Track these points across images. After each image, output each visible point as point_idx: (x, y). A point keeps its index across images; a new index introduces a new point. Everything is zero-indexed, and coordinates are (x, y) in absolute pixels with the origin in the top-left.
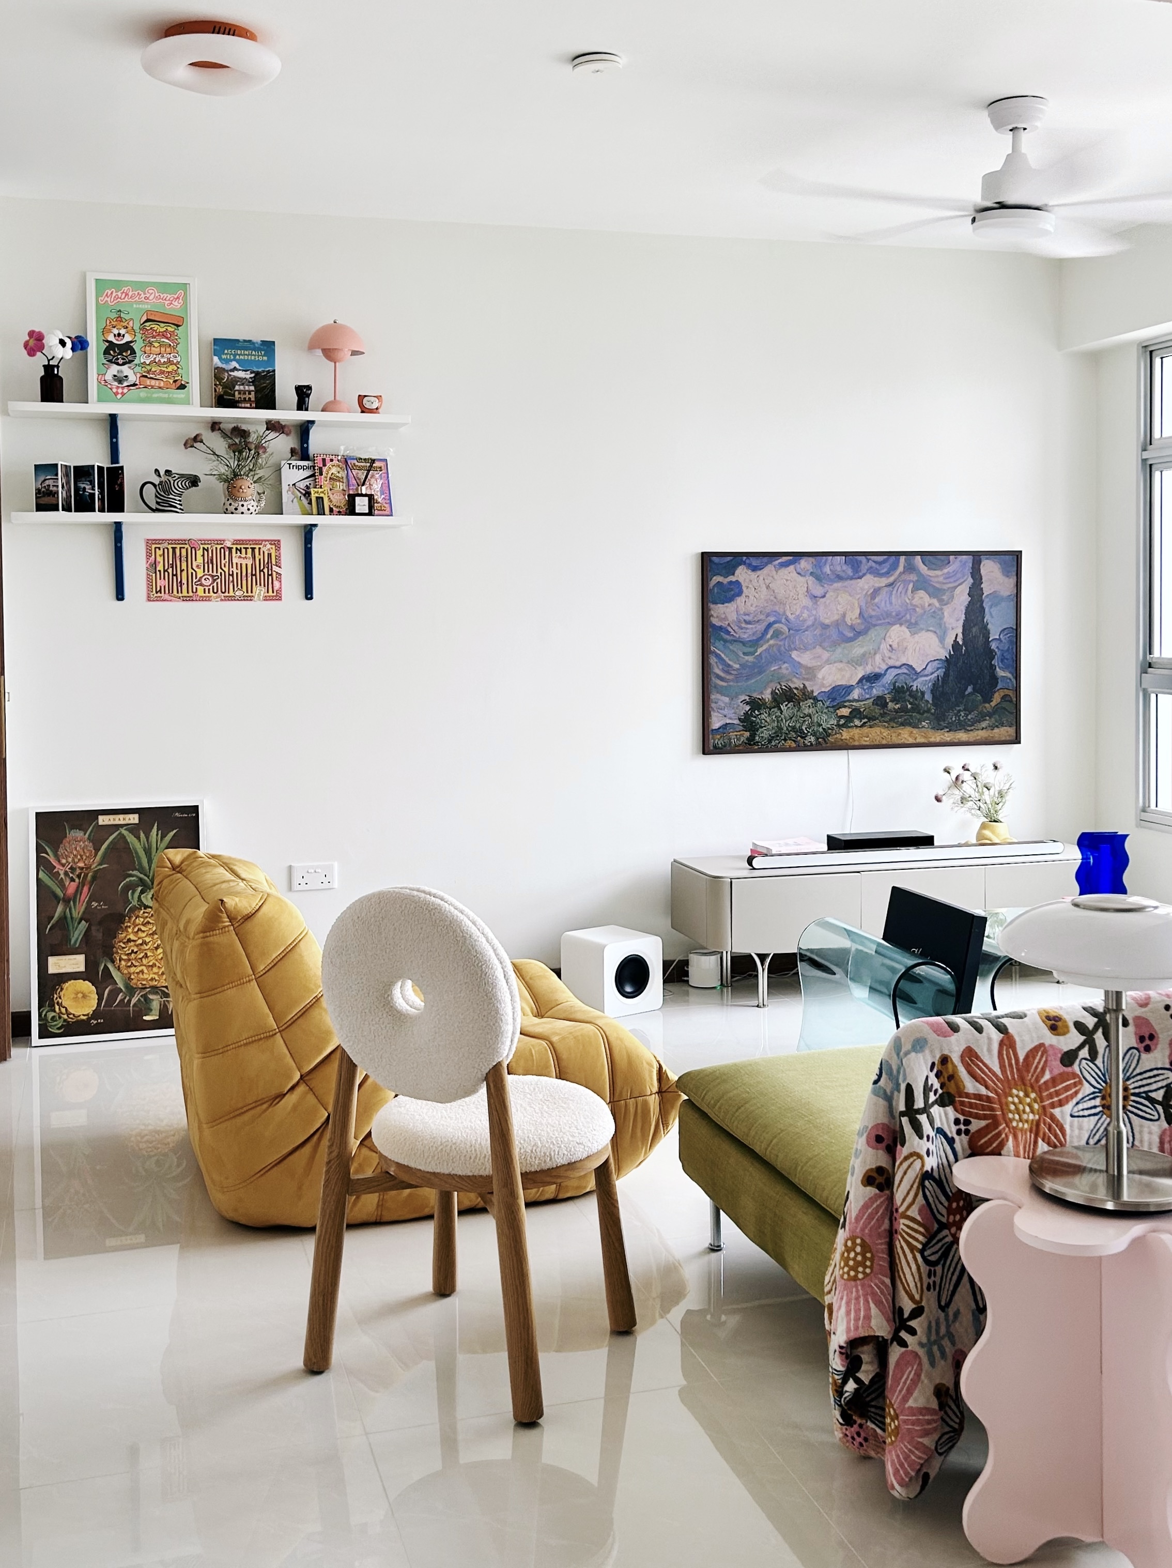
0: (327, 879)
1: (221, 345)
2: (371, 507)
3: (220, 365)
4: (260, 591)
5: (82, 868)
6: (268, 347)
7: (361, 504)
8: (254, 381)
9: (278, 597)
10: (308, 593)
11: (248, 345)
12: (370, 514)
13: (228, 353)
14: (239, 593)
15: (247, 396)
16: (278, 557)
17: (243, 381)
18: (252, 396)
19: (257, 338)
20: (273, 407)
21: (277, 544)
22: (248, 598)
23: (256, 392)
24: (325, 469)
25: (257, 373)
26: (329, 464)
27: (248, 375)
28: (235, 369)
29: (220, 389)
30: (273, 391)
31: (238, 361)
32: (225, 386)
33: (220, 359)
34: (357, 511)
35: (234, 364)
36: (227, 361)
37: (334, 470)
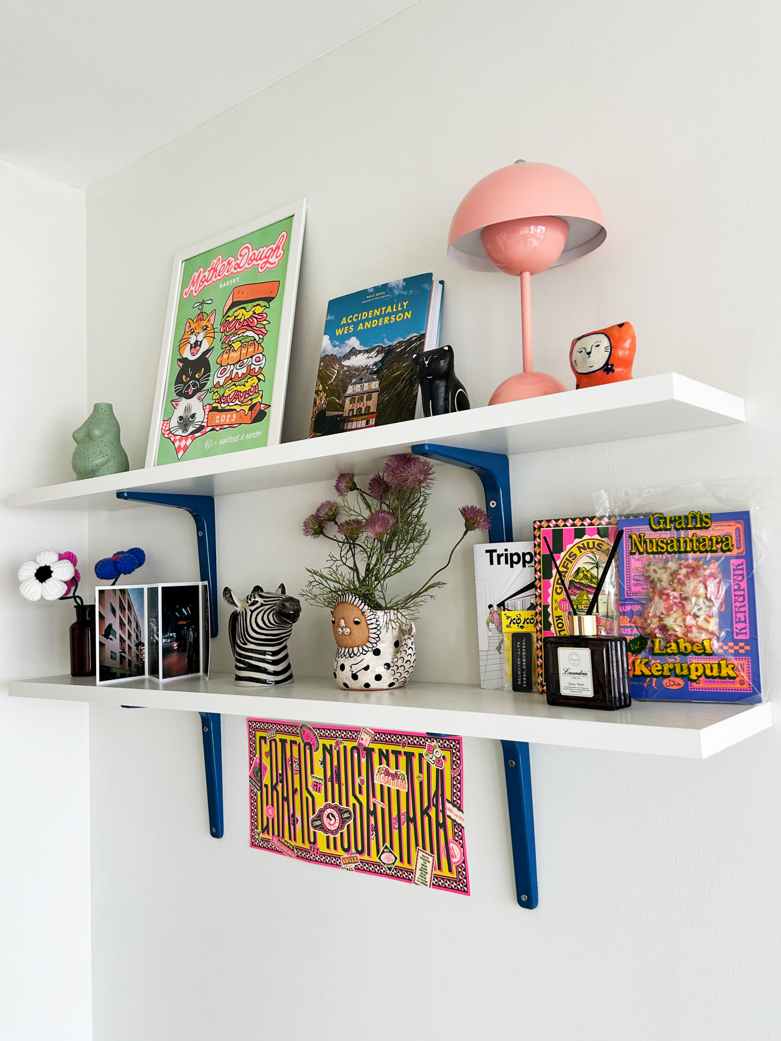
3: (329, 350)
4: (422, 861)
6: (418, 289)
8: (379, 371)
9: (462, 884)
10: (527, 892)
11: (382, 295)
13: (346, 324)
15: (364, 405)
16: (458, 781)
17: (358, 374)
19: (395, 276)
22: (404, 875)
25: (388, 352)
27: (372, 359)
29: (322, 400)
31: (359, 335)
32: (330, 392)
33: (332, 338)
35: (355, 342)
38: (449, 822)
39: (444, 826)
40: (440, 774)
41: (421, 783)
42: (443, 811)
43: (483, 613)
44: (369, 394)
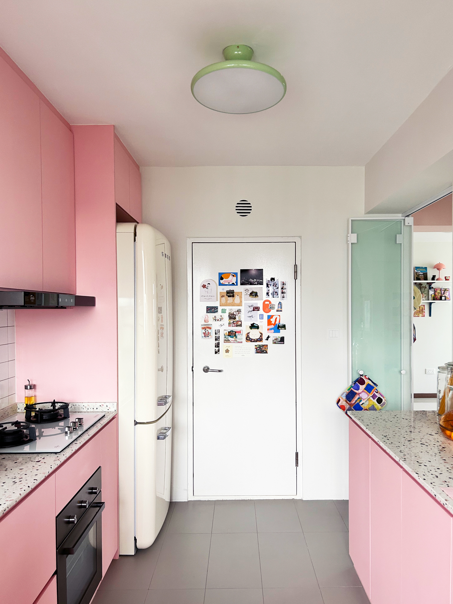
0: (433, 372)
1: (417, 268)
2: (445, 299)
3: (416, 271)
4: (421, 315)
6: (426, 268)
7: (443, 298)
8: (423, 275)
9: (424, 316)
10: (430, 315)
11: (422, 268)
12: (445, 300)
13: (418, 269)
14: (416, 315)
15: (422, 277)
16: (424, 308)
17: (421, 275)
18: (423, 277)
19: (424, 266)
20: (427, 280)
21: (424, 306)
22: (418, 316)
23: (424, 276)
24: (437, 291)
25: (424, 273)
26: (438, 290)
27: (422, 273)
28: (419, 272)
29: (417, 276)
30: (427, 276)
31: (420, 271)
32: (418, 275)
33: (417, 271)
34: (442, 299)
35: (419, 271)
36: (418, 271)
37: (439, 291)
41: (421, 309)
42: (423, 311)
43: (430, 295)
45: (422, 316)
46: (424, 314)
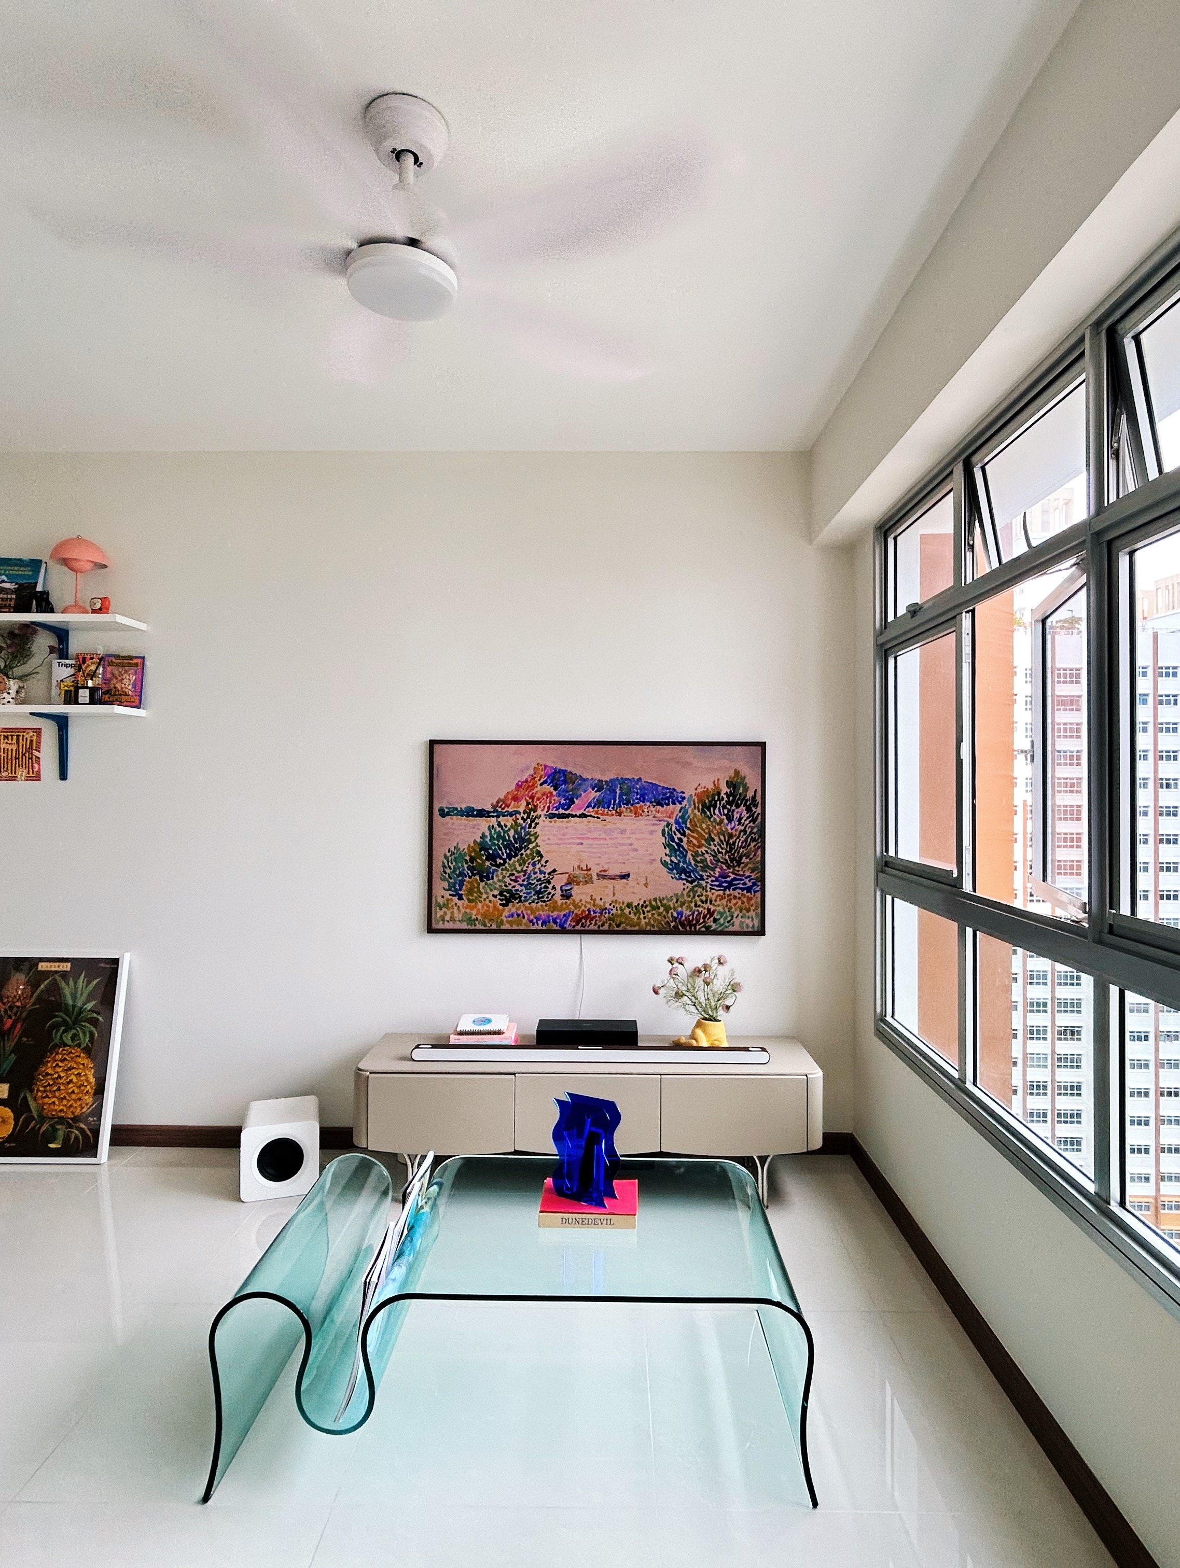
4: (22, 772)
5: (18, 1007)
6: (35, 564)
8: (15, 591)
9: (37, 777)
10: (63, 775)
11: (19, 562)
14: (5, 774)
15: (8, 603)
16: (39, 743)
19: (26, 556)
21: (38, 731)
22: (13, 779)
24: (84, 666)
25: (21, 585)
26: (88, 662)
27: (13, 586)
28: (3, 581)
31: (7, 575)
34: (80, 702)
35: (3, 578)
37: (93, 667)
38: (34, 757)
39: (32, 758)
40: (31, 741)
41: (23, 745)
42: (32, 754)
43: (54, 683)
44: (11, 599)
45: (28, 779)
46: (36, 765)
